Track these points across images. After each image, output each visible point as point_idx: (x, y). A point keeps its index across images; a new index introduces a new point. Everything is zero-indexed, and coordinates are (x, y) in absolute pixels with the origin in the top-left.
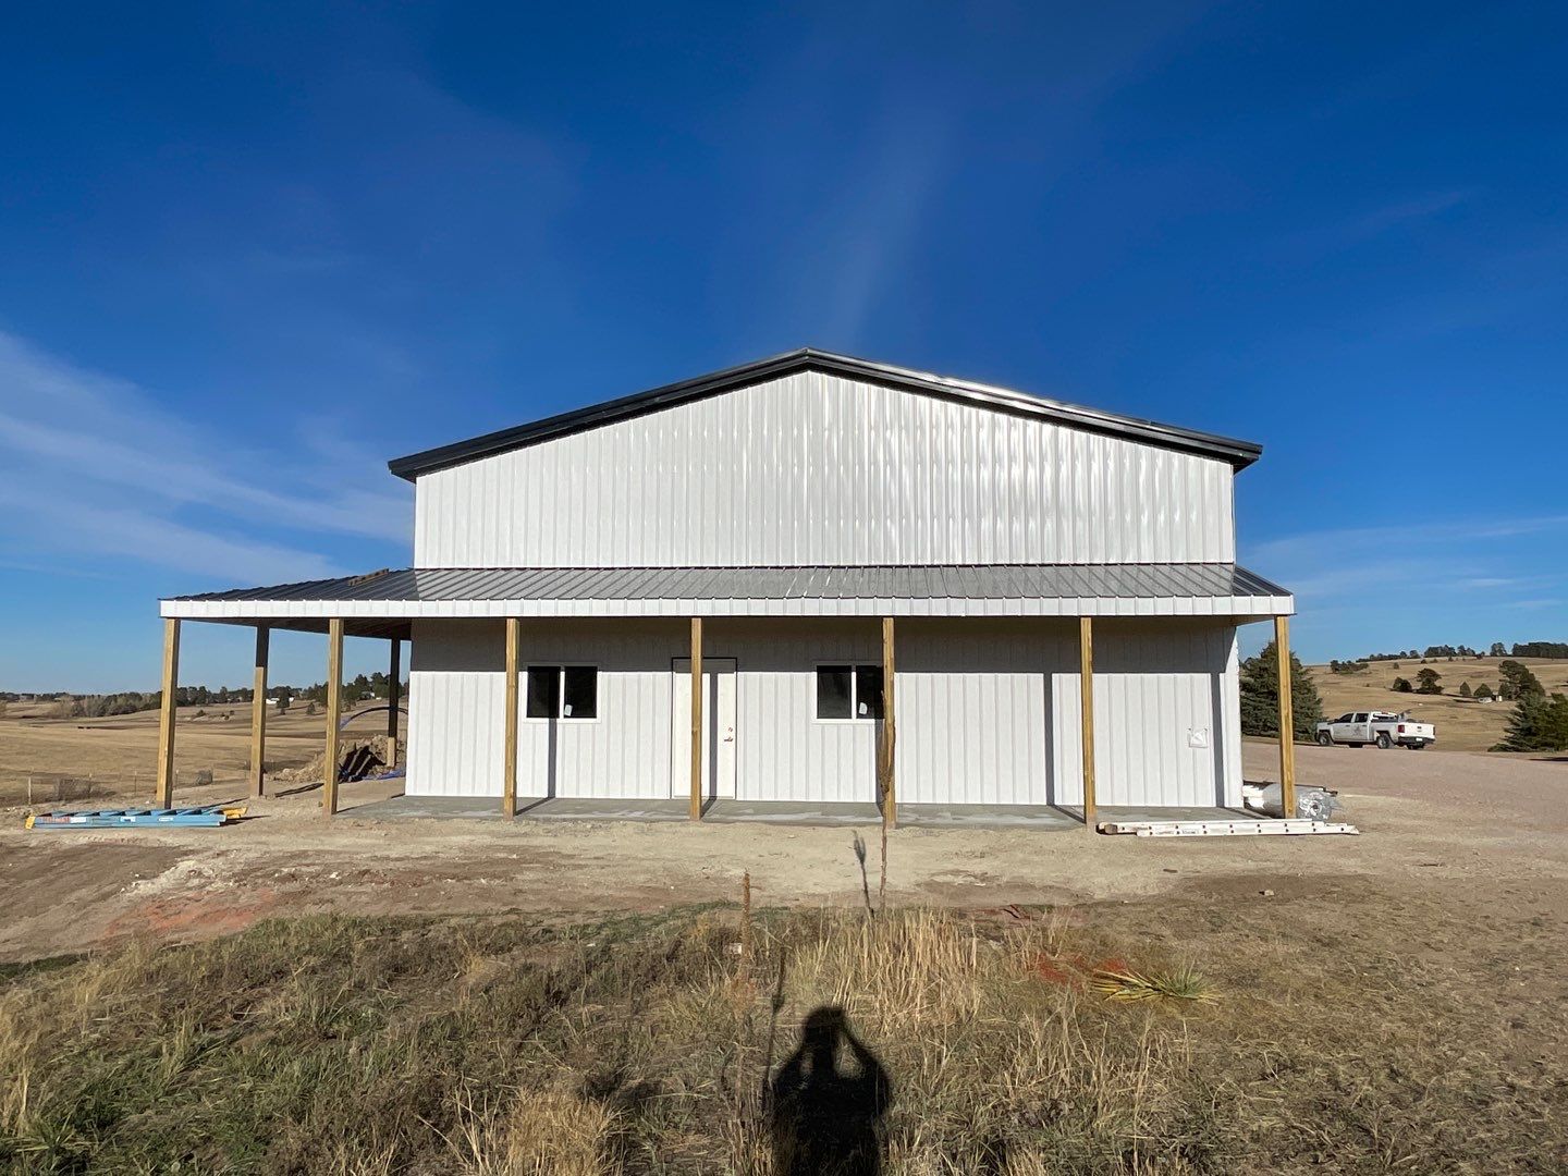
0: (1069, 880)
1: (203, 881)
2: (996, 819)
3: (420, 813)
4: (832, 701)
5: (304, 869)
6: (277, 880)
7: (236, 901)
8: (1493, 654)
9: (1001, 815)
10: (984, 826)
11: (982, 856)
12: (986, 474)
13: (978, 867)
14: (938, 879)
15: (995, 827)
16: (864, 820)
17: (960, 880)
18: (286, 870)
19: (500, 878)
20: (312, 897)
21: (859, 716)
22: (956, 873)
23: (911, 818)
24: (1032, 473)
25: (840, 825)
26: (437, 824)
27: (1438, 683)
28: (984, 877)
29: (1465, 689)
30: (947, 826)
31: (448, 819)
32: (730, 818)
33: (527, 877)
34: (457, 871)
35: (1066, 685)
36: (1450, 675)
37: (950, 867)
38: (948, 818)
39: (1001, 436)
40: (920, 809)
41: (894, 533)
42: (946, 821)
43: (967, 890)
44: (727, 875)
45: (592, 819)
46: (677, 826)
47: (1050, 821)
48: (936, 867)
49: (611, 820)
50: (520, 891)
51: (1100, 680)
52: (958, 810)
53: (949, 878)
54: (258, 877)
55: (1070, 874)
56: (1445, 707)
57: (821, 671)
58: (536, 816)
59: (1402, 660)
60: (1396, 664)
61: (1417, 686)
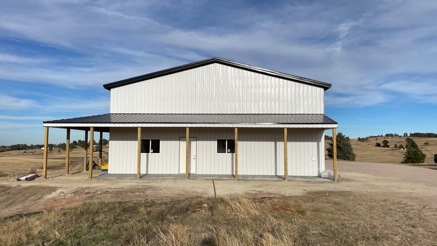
0: (280, 192)
1: (64, 194)
2: (263, 178)
3: (115, 178)
4: (221, 148)
5: (91, 191)
6: (84, 194)
7: (75, 198)
8: (404, 136)
9: (264, 177)
10: (259, 180)
11: (260, 187)
12: (261, 91)
13: (259, 189)
14: (249, 192)
15: (263, 181)
16: (230, 179)
17: (254, 192)
18: (86, 191)
19: (141, 192)
20: (95, 197)
21: (228, 152)
22: (253, 191)
23: (241, 178)
24: (273, 91)
25: (223, 180)
26: (120, 180)
27: (388, 144)
28: (260, 192)
29: (396, 146)
30: (251, 180)
31: (122, 179)
32: (196, 178)
33: (148, 192)
34: (130, 191)
35: (280, 145)
36: (392, 142)
37: (252, 189)
38: (251, 178)
39: (265, 81)
40: (243, 176)
41: (237, 105)
42: (250, 179)
43: (256, 194)
44: (198, 191)
45: (161, 179)
46: (183, 180)
47: (276, 179)
48: (248, 189)
49: (165, 179)
50: (147, 195)
51: (289, 144)
52: (253, 176)
53: (252, 192)
54: (79, 193)
55: (281, 191)
56: (390, 151)
57: (218, 141)
58: (146, 178)
59: (379, 138)
60: (376, 139)
61: (382, 145)
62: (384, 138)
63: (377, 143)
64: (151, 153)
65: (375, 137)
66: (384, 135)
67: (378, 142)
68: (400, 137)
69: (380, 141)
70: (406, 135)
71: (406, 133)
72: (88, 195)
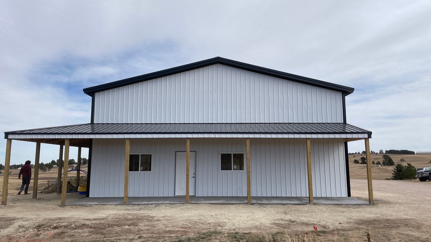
1: (24, 229)
5: (62, 224)
6: (52, 228)
8: (380, 153)
9: (281, 200)
10: (278, 204)
15: (282, 204)
16: (241, 202)
18: (55, 224)
19: (132, 225)
21: (234, 169)
27: (366, 161)
29: (373, 163)
30: (267, 204)
32: (198, 202)
33: (142, 225)
34: (117, 223)
38: (266, 201)
54: (45, 227)
58: (134, 203)
59: (356, 154)
60: (354, 156)
61: (360, 162)
62: (362, 155)
63: (355, 160)
64: (141, 171)
65: (353, 154)
66: (361, 152)
67: (357, 159)
68: (377, 154)
69: (358, 158)
70: (382, 152)
71: (382, 150)
72: (56, 231)
